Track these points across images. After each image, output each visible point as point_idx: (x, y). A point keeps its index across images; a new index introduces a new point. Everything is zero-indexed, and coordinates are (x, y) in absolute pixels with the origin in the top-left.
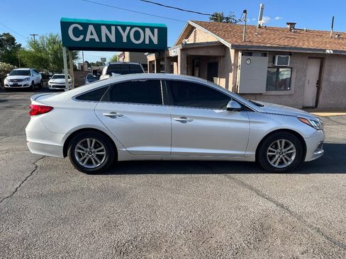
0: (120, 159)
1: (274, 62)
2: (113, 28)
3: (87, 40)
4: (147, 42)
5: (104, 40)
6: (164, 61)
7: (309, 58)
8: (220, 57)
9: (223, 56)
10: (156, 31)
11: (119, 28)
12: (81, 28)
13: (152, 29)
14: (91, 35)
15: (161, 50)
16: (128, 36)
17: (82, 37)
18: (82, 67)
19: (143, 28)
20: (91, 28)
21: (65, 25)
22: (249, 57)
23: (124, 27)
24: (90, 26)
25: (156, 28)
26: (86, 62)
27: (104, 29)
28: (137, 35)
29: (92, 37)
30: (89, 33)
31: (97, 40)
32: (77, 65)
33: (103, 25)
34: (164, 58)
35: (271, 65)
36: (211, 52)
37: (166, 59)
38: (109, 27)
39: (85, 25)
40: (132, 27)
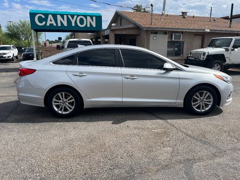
0: (85, 106)
1: (172, 38)
2: (65, 17)
3: (48, 25)
4: (88, 26)
5: (59, 25)
6: (100, 38)
7: (195, 35)
8: (137, 35)
9: (139, 35)
10: (94, 18)
11: (69, 16)
12: (43, 17)
13: (92, 17)
14: (50, 21)
15: (98, 31)
16: (76, 22)
17: (44, 23)
18: (45, 44)
19: (86, 16)
20: (50, 17)
21: (32, 15)
22: (155, 35)
23: (73, 16)
24: (49, 15)
25: (94, 16)
26: (48, 40)
27: (59, 17)
28: (82, 21)
29: (51, 23)
30: (49, 19)
31: (55, 25)
32: (41, 43)
33: (58, 14)
34: (100, 37)
35: (170, 40)
36: (131, 32)
37: (101, 37)
38: (62, 16)
39: (46, 15)
40: (78, 16)
